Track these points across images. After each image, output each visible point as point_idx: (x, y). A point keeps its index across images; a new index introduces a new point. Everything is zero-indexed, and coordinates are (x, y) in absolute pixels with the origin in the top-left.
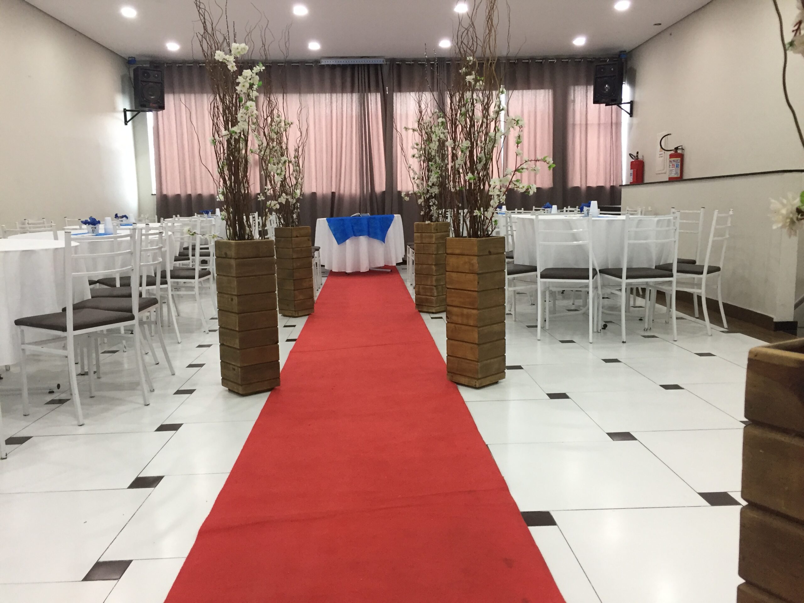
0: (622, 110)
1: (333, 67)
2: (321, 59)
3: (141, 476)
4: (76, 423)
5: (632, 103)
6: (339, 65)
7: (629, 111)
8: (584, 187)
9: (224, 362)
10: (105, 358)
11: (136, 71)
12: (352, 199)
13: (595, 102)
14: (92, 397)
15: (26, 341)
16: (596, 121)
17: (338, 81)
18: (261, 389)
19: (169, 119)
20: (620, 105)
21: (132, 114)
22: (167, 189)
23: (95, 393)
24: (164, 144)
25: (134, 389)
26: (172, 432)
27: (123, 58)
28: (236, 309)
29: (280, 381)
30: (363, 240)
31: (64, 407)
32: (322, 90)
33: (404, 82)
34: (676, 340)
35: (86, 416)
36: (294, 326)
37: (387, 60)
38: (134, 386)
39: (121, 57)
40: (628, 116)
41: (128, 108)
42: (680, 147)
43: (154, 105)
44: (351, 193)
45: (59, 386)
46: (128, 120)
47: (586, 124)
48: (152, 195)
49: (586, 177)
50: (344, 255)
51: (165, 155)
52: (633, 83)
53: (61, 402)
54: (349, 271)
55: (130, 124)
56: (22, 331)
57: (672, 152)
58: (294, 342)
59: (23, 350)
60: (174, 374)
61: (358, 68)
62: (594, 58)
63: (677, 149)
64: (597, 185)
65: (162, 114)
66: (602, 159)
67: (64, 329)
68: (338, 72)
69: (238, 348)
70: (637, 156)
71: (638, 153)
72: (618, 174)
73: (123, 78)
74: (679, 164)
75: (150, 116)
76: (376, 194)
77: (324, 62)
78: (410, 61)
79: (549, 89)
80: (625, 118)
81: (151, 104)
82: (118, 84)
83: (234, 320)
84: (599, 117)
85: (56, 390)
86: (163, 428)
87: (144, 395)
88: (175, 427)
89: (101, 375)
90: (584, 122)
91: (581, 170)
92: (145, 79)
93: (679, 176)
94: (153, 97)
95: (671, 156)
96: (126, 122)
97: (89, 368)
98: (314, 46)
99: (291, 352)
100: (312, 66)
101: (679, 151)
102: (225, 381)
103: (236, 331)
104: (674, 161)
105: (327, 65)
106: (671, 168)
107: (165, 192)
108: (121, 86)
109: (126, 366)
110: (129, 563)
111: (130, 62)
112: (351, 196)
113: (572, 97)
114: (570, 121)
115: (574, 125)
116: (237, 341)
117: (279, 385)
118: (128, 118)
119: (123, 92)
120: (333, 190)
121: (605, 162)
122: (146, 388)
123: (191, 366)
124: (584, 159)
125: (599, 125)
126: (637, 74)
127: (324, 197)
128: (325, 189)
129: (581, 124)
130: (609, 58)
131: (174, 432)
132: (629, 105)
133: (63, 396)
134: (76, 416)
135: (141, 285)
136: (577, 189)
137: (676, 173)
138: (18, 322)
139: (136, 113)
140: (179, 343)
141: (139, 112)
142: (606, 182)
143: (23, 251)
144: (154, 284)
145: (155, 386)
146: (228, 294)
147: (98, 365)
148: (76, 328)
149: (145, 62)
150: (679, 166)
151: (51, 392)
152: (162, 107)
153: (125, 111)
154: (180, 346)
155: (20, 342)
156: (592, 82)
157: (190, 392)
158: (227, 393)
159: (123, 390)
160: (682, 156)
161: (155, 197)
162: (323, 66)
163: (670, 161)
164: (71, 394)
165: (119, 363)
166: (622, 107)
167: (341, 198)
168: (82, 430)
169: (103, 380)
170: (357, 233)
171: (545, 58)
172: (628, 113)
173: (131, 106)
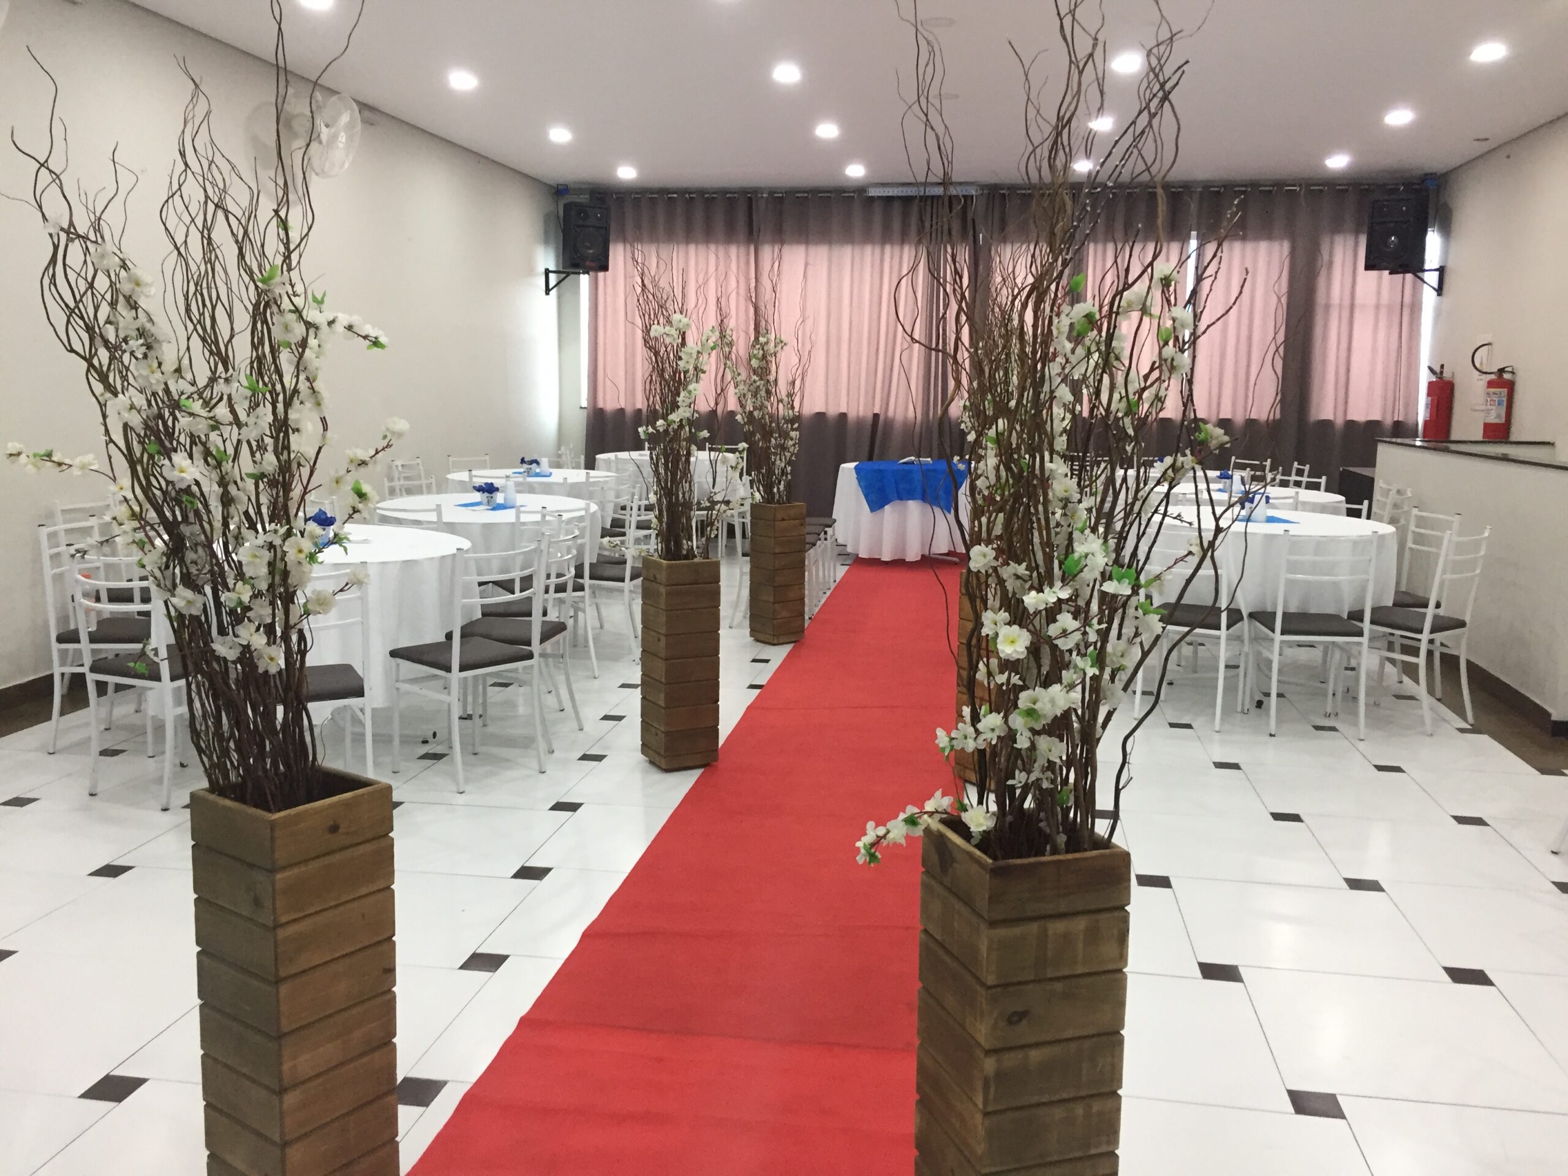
0: (1425, 285)
1: (889, 199)
2: (869, 187)
3: (527, 865)
4: (455, 789)
5: (1441, 270)
6: (899, 198)
7: (1436, 286)
8: (1339, 421)
9: (646, 723)
10: (496, 695)
11: (567, 207)
12: (908, 428)
13: (1368, 267)
14: (475, 754)
15: (401, 678)
16: (1372, 300)
17: (896, 225)
18: (691, 764)
19: (614, 282)
20: (1420, 274)
21: (558, 277)
22: (604, 399)
23: (479, 749)
24: (605, 326)
25: (526, 747)
26: (569, 814)
27: (550, 186)
28: (663, 654)
29: (718, 755)
30: (914, 508)
31: (441, 765)
32: (867, 238)
33: (1011, 228)
34: (1362, 738)
35: (467, 781)
36: (767, 661)
37: (983, 187)
38: (527, 743)
39: (545, 184)
40: (1435, 293)
41: (552, 268)
42: (1509, 369)
43: (592, 264)
44: (906, 418)
45: (435, 735)
46: (551, 287)
47: (1352, 306)
48: (581, 408)
49: (1346, 403)
50: (881, 532)
51: (605, 344)
52: (1446, 230)
53: (437, 757)
54: (886, 557)
55: (553, 293)
56: (398, 665)
57: (1493, 377)
58: (758, 691)
59: (398, 689)
60: (581, 730)
61: (932, 202)
62: (1373, 184)
63: (1502, 371)
64: (1369, 419)
65: (605, 276)
66: (1380, 368)
67: (448, 669)
68: (897, 206)
69: (663, 705)
70: (1442, 373)
71: (1442, 366)
72: (1412, 402)
73: (547, 219)
74: (1505, 399)
75: (584, 279)
76: (949, 419)
77: (873, 192)
78: (1025, 189)
79: (1282, 239)
80: (1429, 296)
81: (588, 263)
82: (538, 227)
83: (660, 667)
84: (1379, 293)
85: (431, 739)
86: (559, 807)
87: (539, 757)
88: (573, 807)
89: (489, 722)
90: (1347, 302)
91: (1336, 389)
92: (581, 222)
93: (1503, 421)
94: (591, 251)
95: (1490, 384)
96: (548, 291)
97: (473, 710)
98: (856, 171)
99: (749, 708)
100: (853, 197)
101: (1506, 376)
102: (646, 748)
103: (662, 683)
104: (1495, 393)
105: (879, 197)
106: (1489, 407)
107: (601, 405)
108: (542, 232)
109: (521, 710)
110: (505, 957)
111: (559, 191)
112: (905, 423)
113: (1326, 257)
114: (1320, 298)
115: (1327, 307)
116: (662, 696)
117: (716, 760)
118: (552, 282)
119: (546, 242)
120: (876, 411)
121: (1386, 376)
122: (542, 746)
123: (606, 718)
124: (1342, 370)
125: (1377, 307)
126: (1455, 214)
127: (860, 422)
128: (861, 408)
129: (1340, 306)
130: (1403, 184)
131: (570, 813)
132: (1437, 273)
133: (439, 749)
134: (453, 777)
135: (547, 592)
136: (1327, 424)
137: (1498, 416)
138: (394, 654)
139: (563, 275)
140: (595, 678)
141: (568, 274)
142: (1384, 412)
143: (404, 561)
144: (564, 590)
145: (555, 745)
146: (654, 631)
147: (484, 704)
148: (462, 669)
149: (579, 191)
150: (1505, 403)
151: (425, 742)
152: (605, 268)
153: (547, 272)
154: (596, 682)
155: (394, 678)
156: (1366, 228)
157: (599, 758)
158: (647, 764)
159: (514, 747)
160: (1510, 386)
161: (586, 411)
162: (872, 199)
163: (1488, 394)
164: (451, 748)
165: (511, 704)
166: (1426, 280)
167: (889, 424)
168: (461, 799)
169: (491, 729)
170: (904, 495)
171: (1279, 184)
172: (1434, 288)
173: (557, 265)
